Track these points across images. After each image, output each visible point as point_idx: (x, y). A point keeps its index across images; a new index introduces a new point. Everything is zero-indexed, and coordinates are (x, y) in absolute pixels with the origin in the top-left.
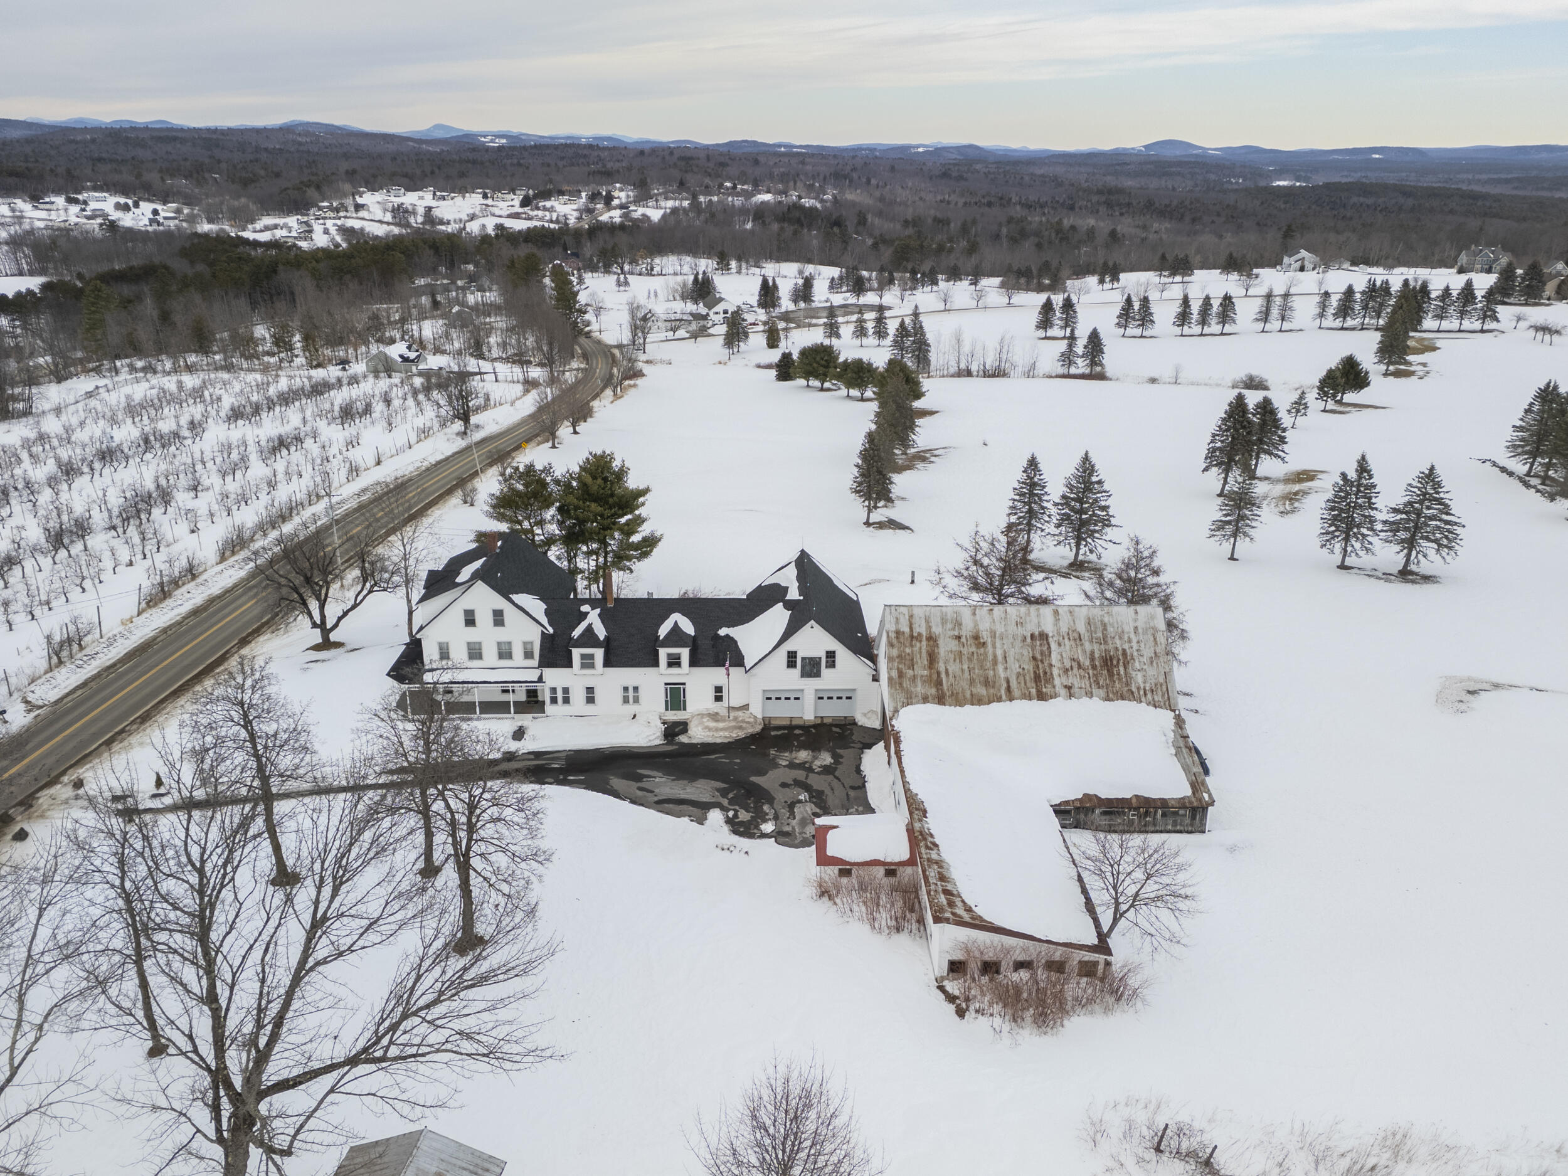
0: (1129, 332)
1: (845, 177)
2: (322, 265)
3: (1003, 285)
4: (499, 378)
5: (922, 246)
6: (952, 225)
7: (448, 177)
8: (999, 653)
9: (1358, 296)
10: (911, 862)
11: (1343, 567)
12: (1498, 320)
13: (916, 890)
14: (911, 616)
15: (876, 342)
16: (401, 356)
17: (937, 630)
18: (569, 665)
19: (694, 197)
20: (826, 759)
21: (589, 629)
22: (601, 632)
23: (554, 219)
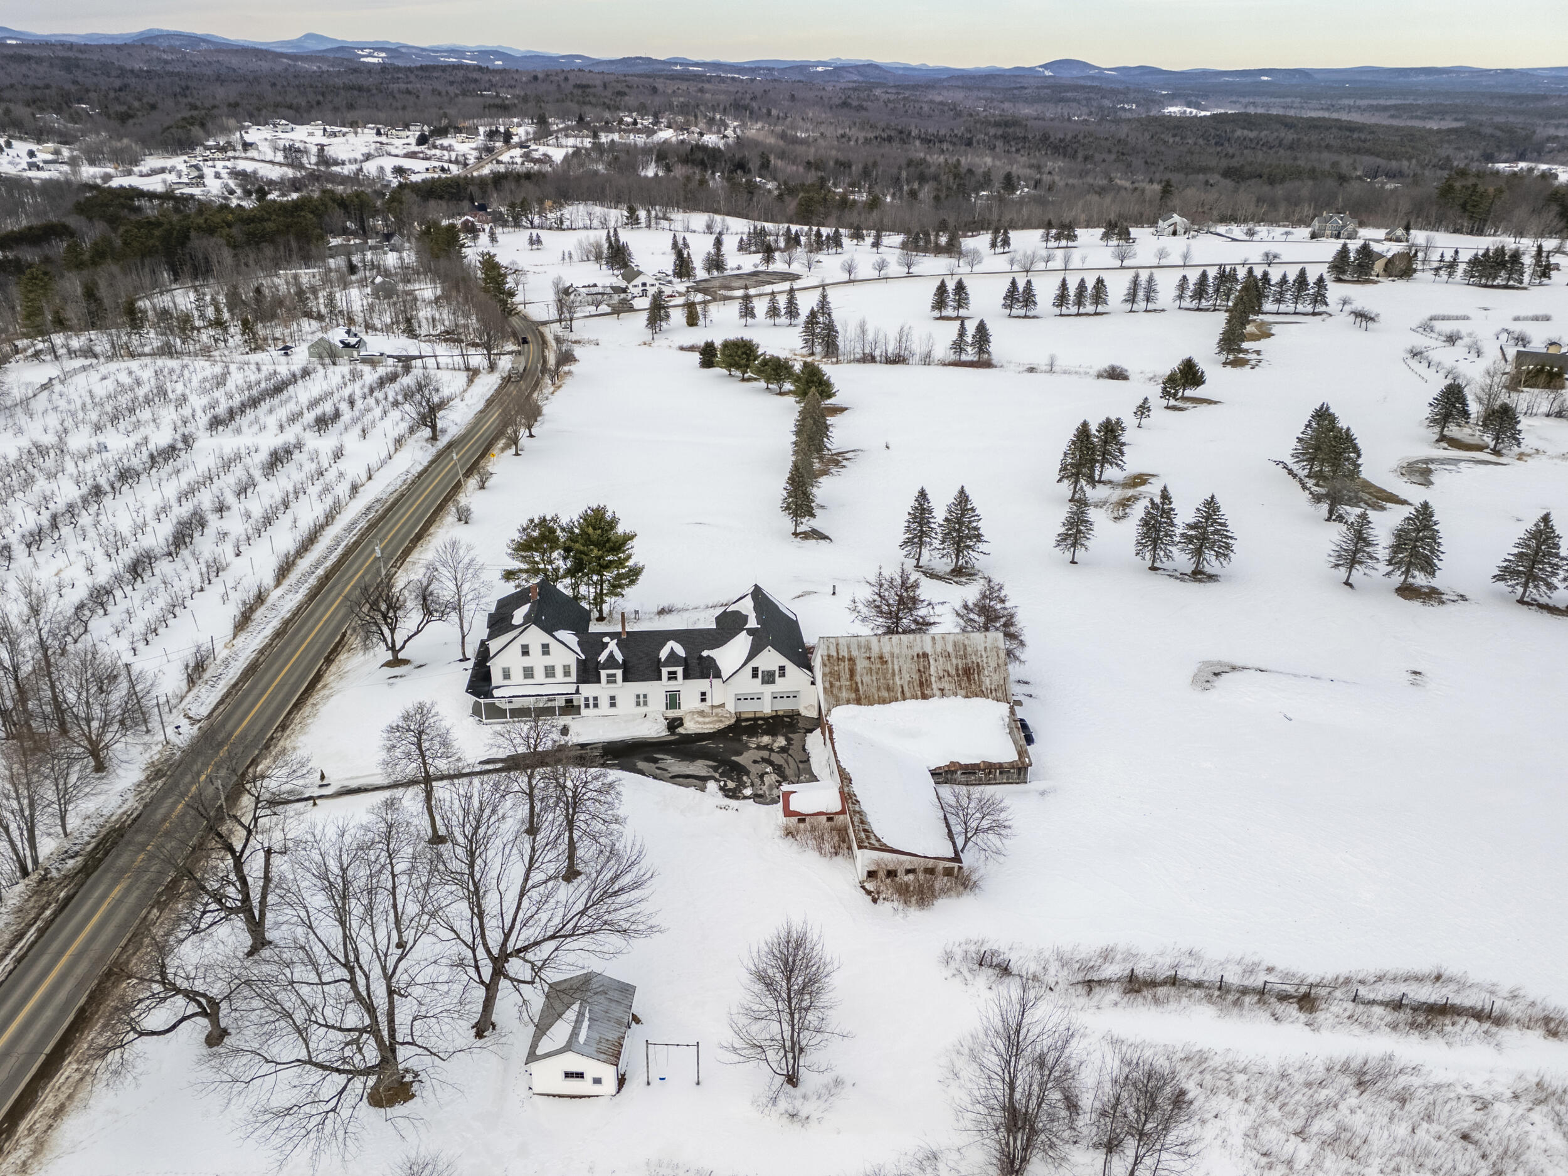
0: (1015, 312)
1: (746, 108)
2: (234, 231)
3: (904, 246)
4: (441, 366)
5: (825, 200)
6: (854, 168)
7: (336, 109)
8: (896, 668)
9: (1211, 280)
10: (843, 812)
11: (1153, 568)
12: (1327, 304)
13: (846, 829)
14: (837, 645)
15: (788, 321)
16: (342, 342)
17: (855, 653)
18: (599, 681)
19: (595, 136)
20: (781, 741)
21: (611, 655)
22: (619, 657)
23: (453, 159)
